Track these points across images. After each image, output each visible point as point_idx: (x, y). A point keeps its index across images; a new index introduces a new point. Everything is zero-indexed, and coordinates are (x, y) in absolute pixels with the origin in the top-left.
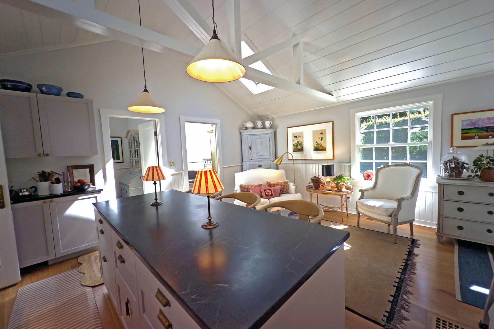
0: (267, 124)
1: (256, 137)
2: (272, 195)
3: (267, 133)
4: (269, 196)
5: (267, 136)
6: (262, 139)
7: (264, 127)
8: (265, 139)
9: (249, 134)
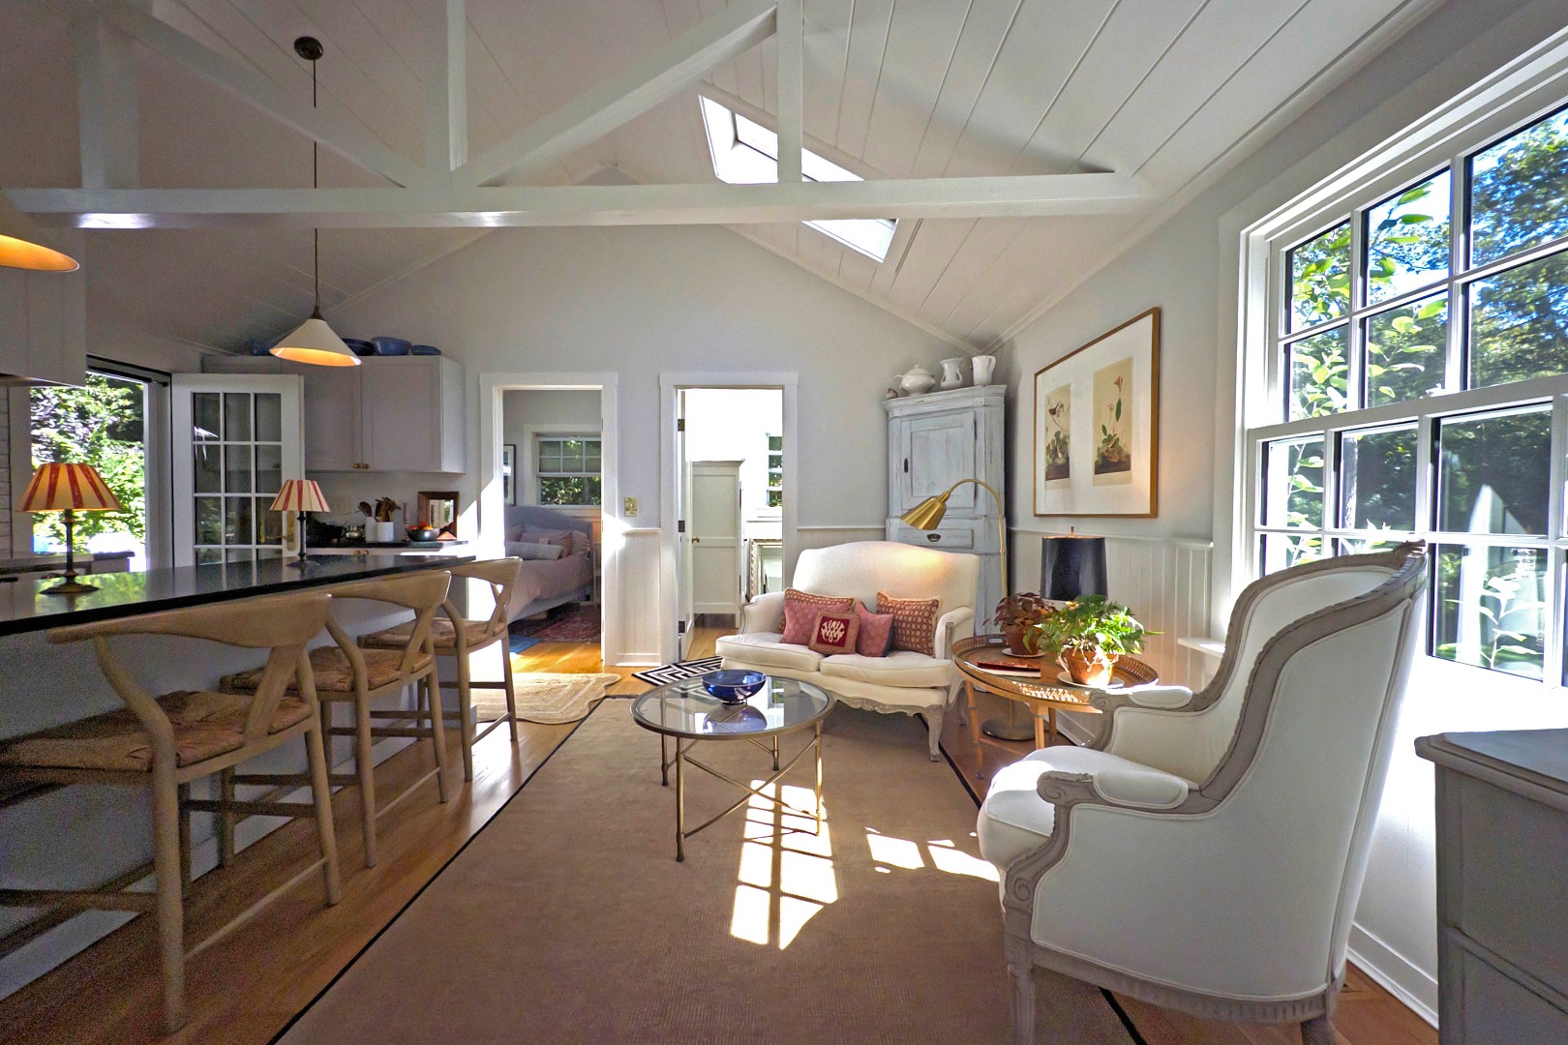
0: (981, 365)
1: (928, 423)
2: (841, 643)
3: (969, 403)
4: (828, 643)
5: (969, 418)
6: (951, 431)
7: (968, 381)
8: (961, 429)
9: (907, 412)
